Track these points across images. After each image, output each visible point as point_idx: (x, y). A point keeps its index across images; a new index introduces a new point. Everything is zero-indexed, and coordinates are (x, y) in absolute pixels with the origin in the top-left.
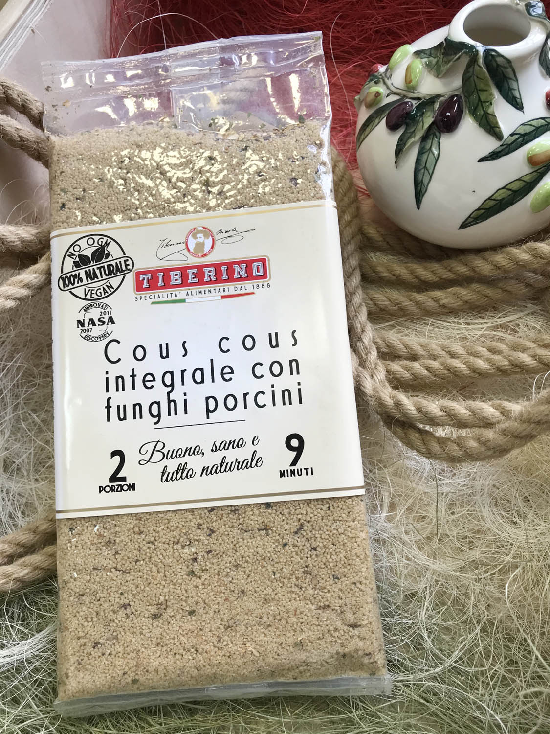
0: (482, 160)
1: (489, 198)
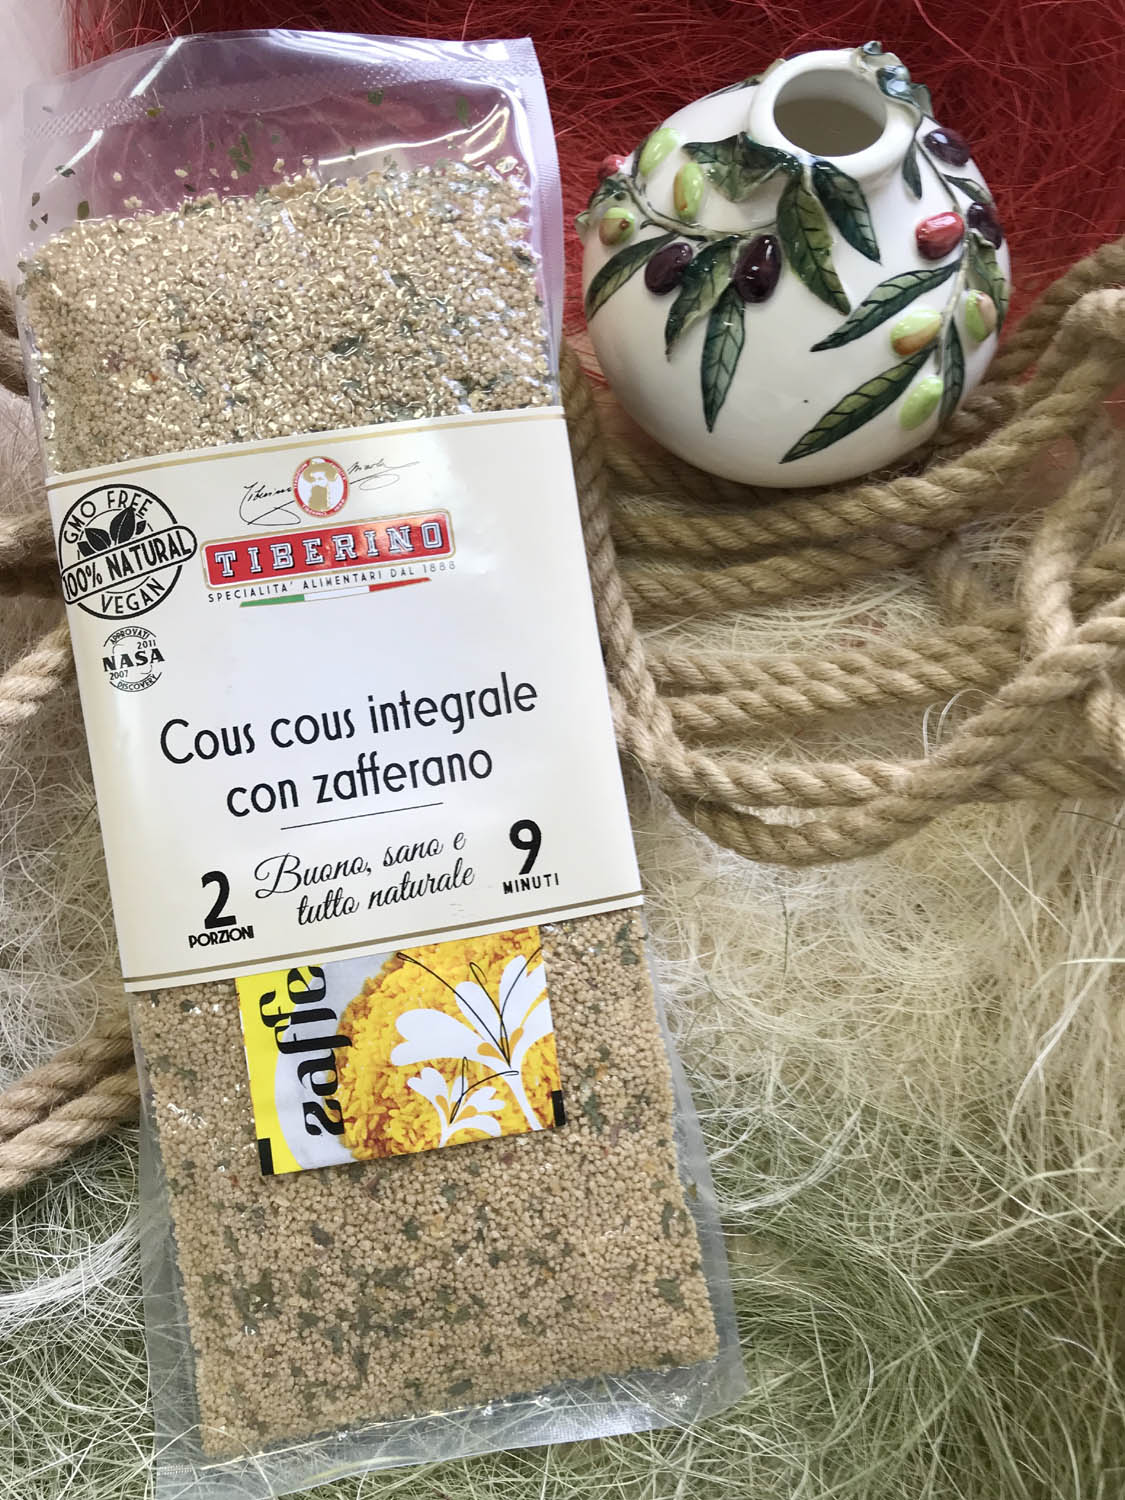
0: (817, 348)
1: (831, 412)
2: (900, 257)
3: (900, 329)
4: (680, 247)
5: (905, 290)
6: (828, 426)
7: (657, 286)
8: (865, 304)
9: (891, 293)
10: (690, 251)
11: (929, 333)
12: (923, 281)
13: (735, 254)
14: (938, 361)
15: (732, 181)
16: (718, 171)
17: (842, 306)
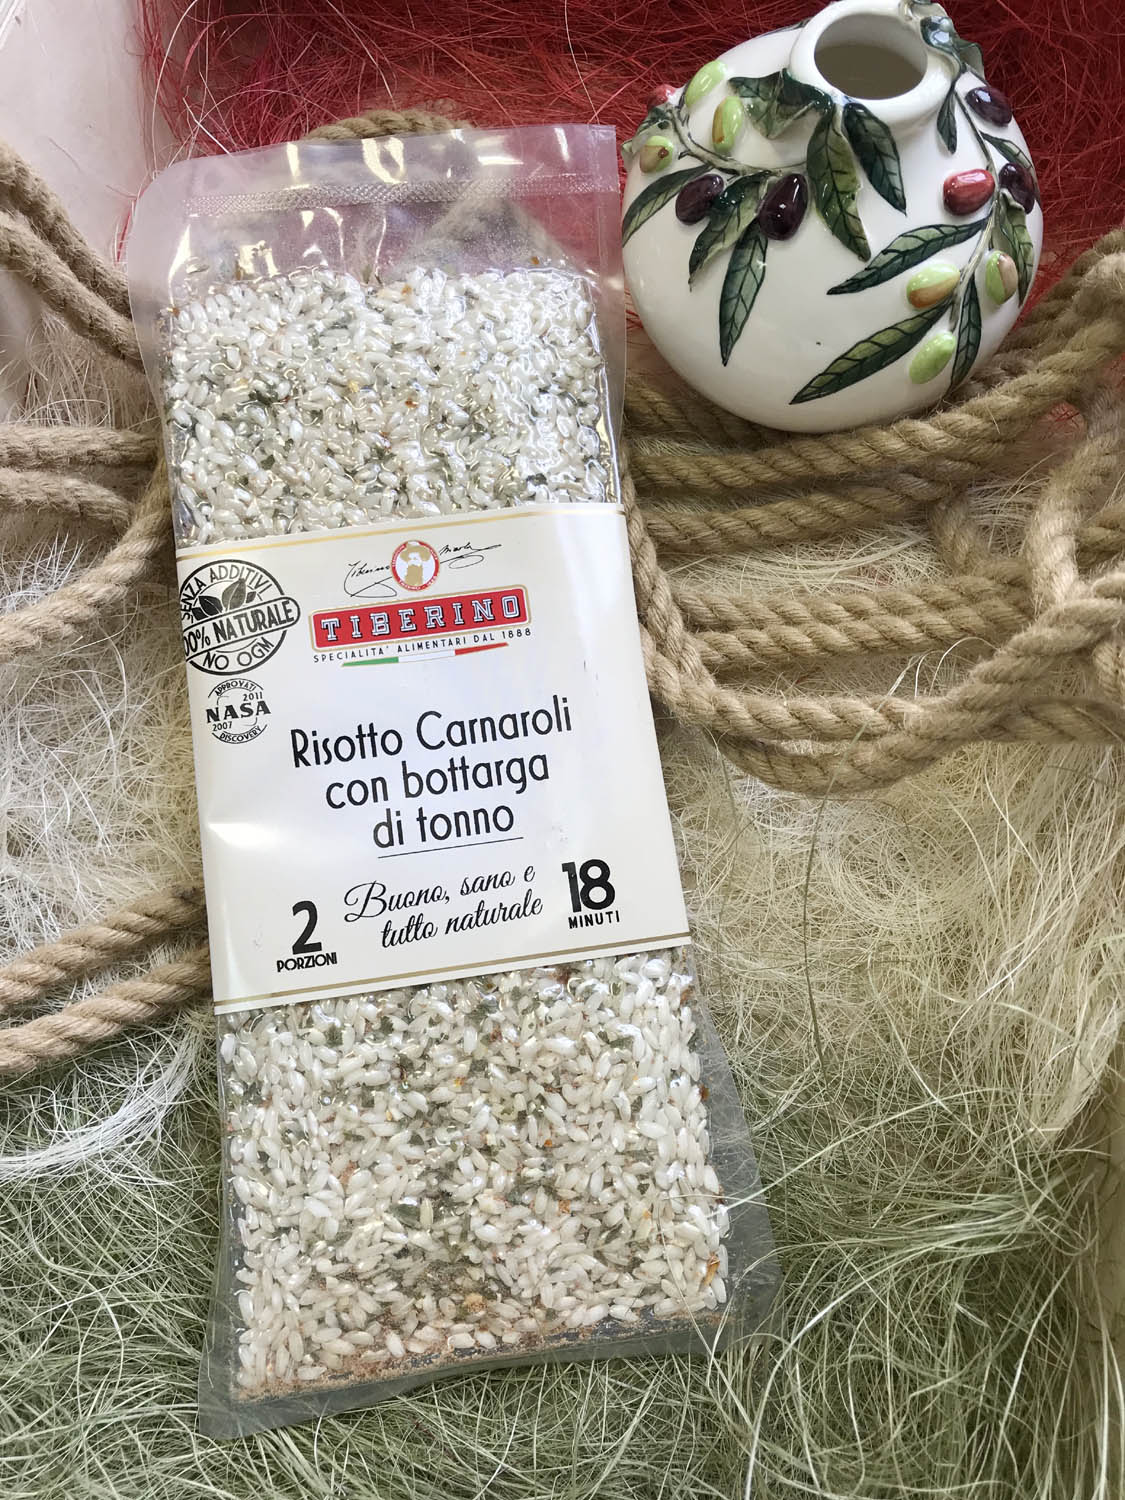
2: (926, 209)
3: (917, 281)
4: (712, 178)
5: (927, 243)
6: (838, 370)
7: (687, 216)
8: (885, 252)
9: (912, 244)
10: (722, 183)
11: (944, 288)
12: (946, 236)
13: (763, 190)
14: (953, 318)
15: (769, 116)
16: (756, 106)
17: (862, 252)
